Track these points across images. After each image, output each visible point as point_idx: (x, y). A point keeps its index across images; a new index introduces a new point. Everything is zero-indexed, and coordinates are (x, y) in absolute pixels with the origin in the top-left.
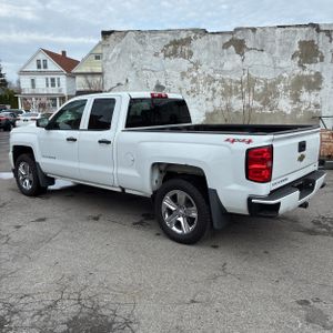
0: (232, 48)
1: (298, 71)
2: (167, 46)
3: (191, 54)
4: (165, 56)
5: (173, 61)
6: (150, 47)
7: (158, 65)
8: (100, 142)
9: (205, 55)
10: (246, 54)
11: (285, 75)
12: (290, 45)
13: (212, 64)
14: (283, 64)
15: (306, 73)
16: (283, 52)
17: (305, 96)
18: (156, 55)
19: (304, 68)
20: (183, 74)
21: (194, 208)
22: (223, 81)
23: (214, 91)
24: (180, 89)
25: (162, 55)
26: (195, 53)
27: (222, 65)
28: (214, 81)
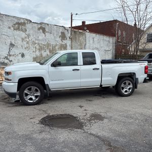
0: (41, 30)
1: (61, 42)
2: (15, 25)
3: (26, 30)
4: (14, 29)
5: (18, 32)
9: (31, 32)
10: (46, 34)
11: (58, 43)
12: (59, 33)
13: (35, 36)
14: (57, 39)
15: (63, 43)
16: (57, 35)
18: (9, 28)
19: (62, 41)
20: (23, 39)
22: (39, 44)
24: (22, 46)
25: (12, 28)
26: (28, 30)
27: (38, 37)
28: (36, 44)
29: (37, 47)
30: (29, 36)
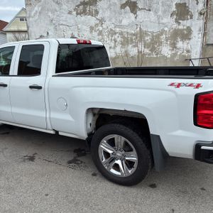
0: (128, 8)
1: (175, 26)
2: (78, 6)
3: (97, 12)
4: (77, 14)
5: (83, 18)
6: (64, 7)
7: (72, 21)
8: (31, 87)
9: (107, 14)
10: (138, 13)
11: (166, 29)
12: (170, 6)
13: (113, 21)
14: (165, 20)
15: (181, 27)
16: (164, 12)
17: (180, 44)
18: (70, 13)
19: (179, 24)
20: (92, 29)
21: (134, 152)
22: (121, 34)
23: (116, 41)
25: (74, 13)
26: (100, 12)
27: (121, 21)
28: (115, 33)
29: (119, 39)
30: (102, 21)
